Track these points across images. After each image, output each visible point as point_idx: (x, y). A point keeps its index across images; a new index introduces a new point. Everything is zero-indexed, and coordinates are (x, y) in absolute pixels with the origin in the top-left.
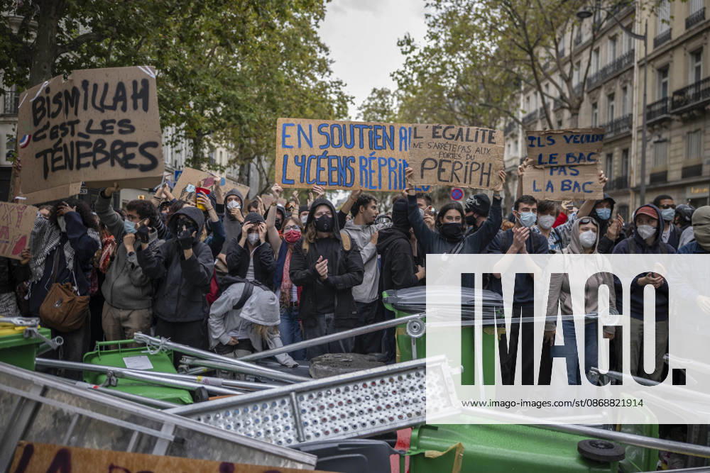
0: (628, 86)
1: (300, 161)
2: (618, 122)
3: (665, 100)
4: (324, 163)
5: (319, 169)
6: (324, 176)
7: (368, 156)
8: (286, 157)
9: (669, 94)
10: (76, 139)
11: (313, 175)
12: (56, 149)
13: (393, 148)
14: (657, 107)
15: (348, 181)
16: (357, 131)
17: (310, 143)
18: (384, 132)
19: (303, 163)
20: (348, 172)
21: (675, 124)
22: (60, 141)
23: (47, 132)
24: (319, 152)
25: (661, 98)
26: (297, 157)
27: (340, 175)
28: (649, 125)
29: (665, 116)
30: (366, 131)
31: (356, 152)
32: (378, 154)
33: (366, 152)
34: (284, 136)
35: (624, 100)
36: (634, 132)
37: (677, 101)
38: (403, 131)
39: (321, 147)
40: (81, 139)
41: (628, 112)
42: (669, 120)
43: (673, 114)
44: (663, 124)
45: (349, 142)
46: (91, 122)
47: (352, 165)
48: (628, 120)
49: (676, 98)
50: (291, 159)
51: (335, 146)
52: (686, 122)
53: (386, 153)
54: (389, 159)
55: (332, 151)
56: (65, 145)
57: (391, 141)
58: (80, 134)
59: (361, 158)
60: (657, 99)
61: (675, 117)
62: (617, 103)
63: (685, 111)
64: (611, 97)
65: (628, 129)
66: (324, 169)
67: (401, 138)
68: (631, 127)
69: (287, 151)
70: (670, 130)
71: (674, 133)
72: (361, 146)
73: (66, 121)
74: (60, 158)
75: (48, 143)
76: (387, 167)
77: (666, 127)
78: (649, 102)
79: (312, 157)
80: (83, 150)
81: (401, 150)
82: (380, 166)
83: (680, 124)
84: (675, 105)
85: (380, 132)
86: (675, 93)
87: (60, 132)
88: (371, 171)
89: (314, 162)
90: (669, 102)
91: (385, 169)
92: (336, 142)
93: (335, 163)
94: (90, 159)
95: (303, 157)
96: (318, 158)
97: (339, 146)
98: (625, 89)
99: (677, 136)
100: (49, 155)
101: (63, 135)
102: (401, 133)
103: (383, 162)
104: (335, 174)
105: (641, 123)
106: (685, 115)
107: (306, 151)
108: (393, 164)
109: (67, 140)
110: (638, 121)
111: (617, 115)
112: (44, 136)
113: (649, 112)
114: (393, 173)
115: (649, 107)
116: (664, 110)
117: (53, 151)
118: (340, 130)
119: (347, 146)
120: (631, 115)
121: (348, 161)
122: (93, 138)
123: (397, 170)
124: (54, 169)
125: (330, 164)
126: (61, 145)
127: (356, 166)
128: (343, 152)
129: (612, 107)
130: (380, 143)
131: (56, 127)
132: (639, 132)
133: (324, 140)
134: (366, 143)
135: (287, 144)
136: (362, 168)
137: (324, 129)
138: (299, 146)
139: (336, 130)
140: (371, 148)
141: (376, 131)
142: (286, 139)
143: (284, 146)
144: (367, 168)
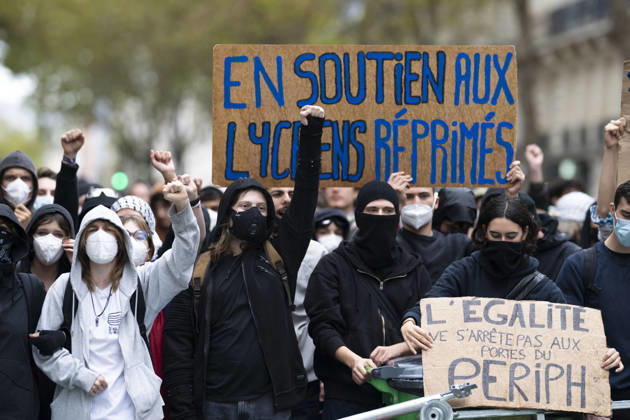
1: (259, 133)
7: (391, 119)
8: (232, 126)
11: (285, 161)
13: (441, 100)
15: (353, 170)
16: (371, 67)
17: (279, 97)
18: (426, 66)
19: (265, 137)
20: (353, 151)
26: (252, 127)
27: (336, 159)
30: (389, 66)
31: (370, 111)
32: (413, 112)
33: (389, 109)
34: (229, 84)
38: (463, 62)
45: (354, 91)
47: (360, 137)
50: (241, 131)
51: (327, 101)
53: (428, 111)
54: (434, 123)
57: (439, 85)
59: (378, 123)
67: (459, 78)
69: (235, 115)
72: (380, 98)
76: (428, 140)
79: (281, 125)
81: (457, 102)
82: (416, 137)
85: (417, 67)
88: (399, 149)
89: (286, 134)
91: (425, 144)
92: (331, 92)
95: (267, 125)
97: (337, 99)
102: (458, 67)
103: (420, 129)
104: (327, 158)
107: (273, 115)
108: (440, 131)
114: (439, 153)
118: (337, 67)
119: (352, 101)
121: (353, 128)
123: (448, 145)
127: (367, 139)
128: (343, 112)
130: (416, 89)
133: (304, 88)
134: (389, 92)
135: (234, 98)
136: (380, 143)
137: (306, 66)
138: (258, 103)
139: (330, 65)
140: (398, 103)
141: (408, 65)
142: (233, 90)
143: (228, 105)
144: (390, 143)
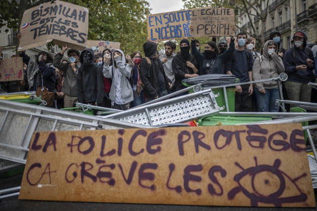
0: (288, 7)
2: (284, 24)
3: (305, 12)
4: (168, 29)
5: (166, 32)
6: (169, 35)
7: (186, 23)
8: (152, 30)
9: (307, 9)
10: (54, 23)
11: (164, 35)
12: (42, 27)
14: (302, 15)
15: (179, 35)
16: (180, 14)
17: (161, 23)
19: (159, 31)
20: (179, 31)
21: (311, 22)
22: (45, 24)
23: (39, 22)
24: (165, 26)
25: (303, 10)
26: (156, 29)
27: (175, 33)
28: (298, 24)
29: (306, 19)
30: (184, 14)
31: (181, 23)
33: (186, 22)
34: (150, 22)
35: (286, 14)
36: (292, 28)
37: (311, 12)
39: (166, 23)
40: (55, 23)
41: (288, 19)
42: (308, 21)
43: (309, 18)
44: (305, 23)
45: (177, 19)
46: (61, 19)
47: (180, 28)
48: (289, 23)
49: (310, 10)
50: (154, 30)
51: (172, 22)
52: (315, 20)
55: (170, 24)
56: (47, 26)
58: (55, 22)
59: (184, 25)
60: (301, 12)
61: (310, 19)
62: (283, 16)
63: (314, 16)
64: (280, 13)
65: (289, 27)
66: (168, 32)
68: (290, 26)
69: (152, 27)
70: (309, 25)
71: (310, 26)
72: (183, 20)
73: (49, 17)
74: (44, 30)
75: (39, 25)
77: (306, 24)
78: (298, 13)
79: (162, 28)
80: (56, 27)
83: (313, 22)
84: (310, 13)
86: (310, 8)
87: (46, 21)
89: (164, 30)
90: (307, 12)
92: (172, 20)
93: (172, 29)
94: (58, 32)
95: (159, 28)
96: (165, 28)
97: (174, 21)
98: (286, 9)
99: (311, 27)
100: (38, 30)
101: (47, 22)
104: (173, 33)
105: (295, 24)
106: (315, 18)
107: (160, 26)
109: (49, 24)
110: (293, 23)
111: (284, 21)
112: (37, 23)
113: (298, 18)
115: (298, 16)
116: (305, 16)
117: (40, 28)
118: (173, 15)
119: (177, 21)
120: (290, 20)
121: (178, 27)
122: (61, 25)
124: (39, 35)
125: (170, 29)
126: (46, 26)
127: (182, 28)
128: (176, 24)
129: (281, 18)
131: (44, 19)
132: (294, 28)
133: (167, 20)
134: (185, 18)
135: (151, 25)
136: (185, 29)
137: (166, 16)
138: (157, 24)
139: (171, 15)
140: (187, 20)
141: (189, 13)
142: (151, 23)
143: (151, 26)
144: (187, 28)
